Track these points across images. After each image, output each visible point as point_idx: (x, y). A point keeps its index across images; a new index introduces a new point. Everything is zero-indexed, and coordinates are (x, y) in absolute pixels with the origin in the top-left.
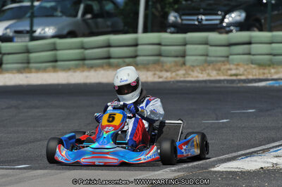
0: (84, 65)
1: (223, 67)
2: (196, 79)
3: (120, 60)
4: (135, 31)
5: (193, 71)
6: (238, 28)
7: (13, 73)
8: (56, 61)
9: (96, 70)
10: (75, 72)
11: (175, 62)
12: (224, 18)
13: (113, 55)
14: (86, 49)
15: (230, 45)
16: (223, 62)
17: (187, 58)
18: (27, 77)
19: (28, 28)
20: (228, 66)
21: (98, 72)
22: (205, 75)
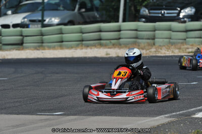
0: (82, 44)
1: (182, 47)
2: (164, 55)
3: (108, 41)
4: (117, 21)
5: (161, 49)
6: (190, 20)
7: (32, 50)
8: (62, 42)
9: (91, 48)
10: (76, 49)
11: (148, 43)
12: (180, 12)
13: (103, 38)
14: (83, 33)
15: (187, 31)
16: (182, 43)
17: (156, 40)
18: (42, 53)
19: (40, 18)
20: (186, 46)
21: (93, 50)
22: (171, 52)
